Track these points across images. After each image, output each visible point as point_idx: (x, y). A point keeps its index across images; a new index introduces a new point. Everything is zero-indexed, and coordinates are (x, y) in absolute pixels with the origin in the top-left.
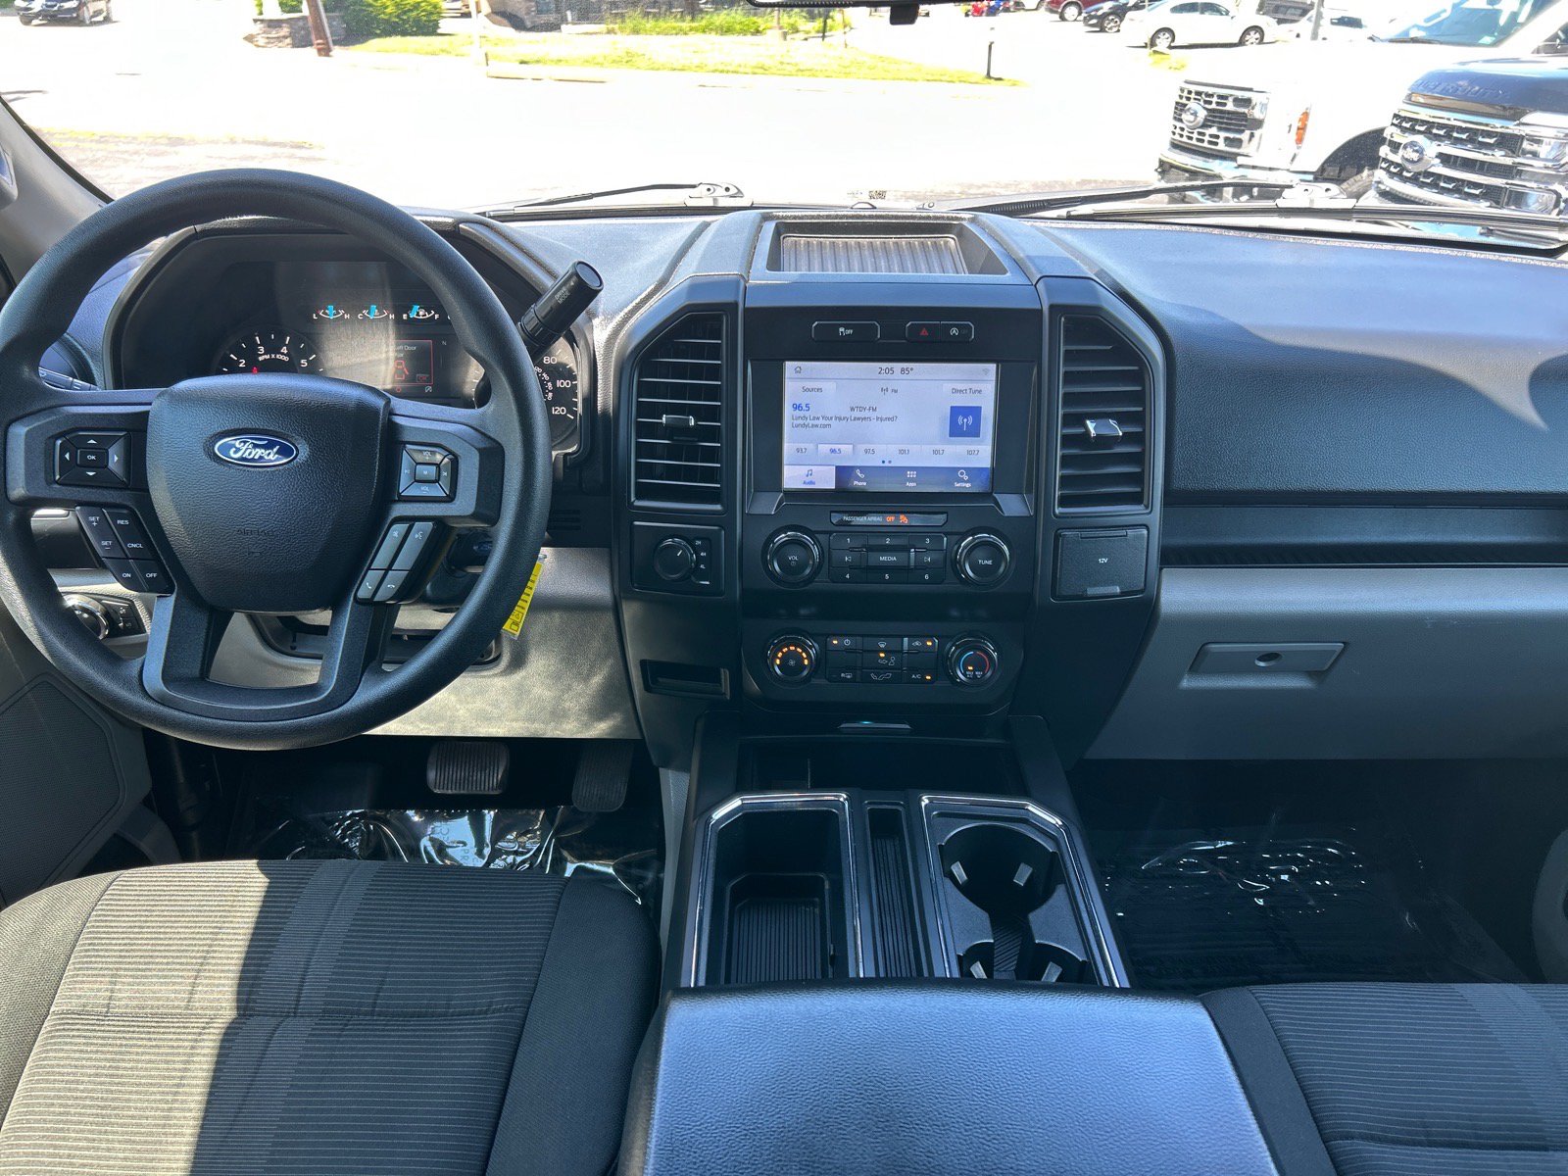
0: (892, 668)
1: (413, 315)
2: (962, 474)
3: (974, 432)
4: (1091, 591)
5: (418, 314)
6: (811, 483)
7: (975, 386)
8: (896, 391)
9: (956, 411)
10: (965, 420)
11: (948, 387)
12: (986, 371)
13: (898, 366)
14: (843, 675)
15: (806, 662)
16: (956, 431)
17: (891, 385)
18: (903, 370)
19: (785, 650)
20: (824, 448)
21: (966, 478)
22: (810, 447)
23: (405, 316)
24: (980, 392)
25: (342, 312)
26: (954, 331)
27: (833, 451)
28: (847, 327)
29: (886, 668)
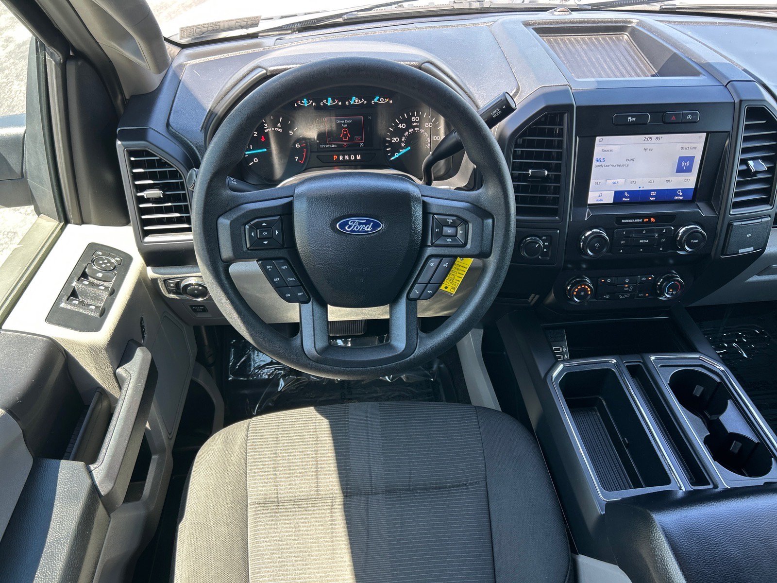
0: (630, 292)
1: (352, 102)
2: (679, 192)
3: (689, 170)
4: (741, 251)
5: (355, 102)
6: (601, 200)
7: (693, 145)
8: (652, 150)
9: (681, 159)
10: (685, 164)
11: (679, 146)
12: (700, 137)
13: (654, 136)
14: (605, 297)
15: (589, 293)
16: (680, 170)
17: (649, 146)
18: (657, 138)
19: (580, 287)
20: (610, 182)
21: (681, 194)
22: (602, 181)
23: (347, 103)
24: (695, 148)
25: (311, 102)
26: (689, 117)
27: (614, 183)
28: (632, 116)
29: (628, 291)
